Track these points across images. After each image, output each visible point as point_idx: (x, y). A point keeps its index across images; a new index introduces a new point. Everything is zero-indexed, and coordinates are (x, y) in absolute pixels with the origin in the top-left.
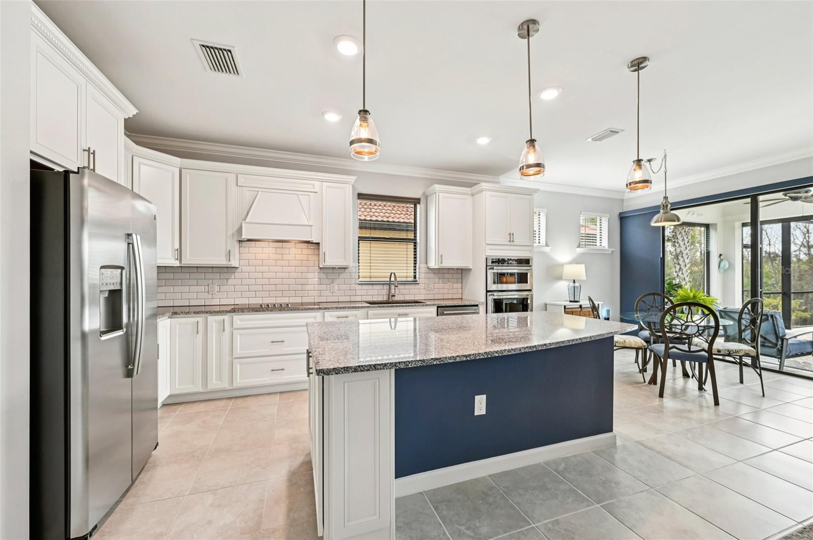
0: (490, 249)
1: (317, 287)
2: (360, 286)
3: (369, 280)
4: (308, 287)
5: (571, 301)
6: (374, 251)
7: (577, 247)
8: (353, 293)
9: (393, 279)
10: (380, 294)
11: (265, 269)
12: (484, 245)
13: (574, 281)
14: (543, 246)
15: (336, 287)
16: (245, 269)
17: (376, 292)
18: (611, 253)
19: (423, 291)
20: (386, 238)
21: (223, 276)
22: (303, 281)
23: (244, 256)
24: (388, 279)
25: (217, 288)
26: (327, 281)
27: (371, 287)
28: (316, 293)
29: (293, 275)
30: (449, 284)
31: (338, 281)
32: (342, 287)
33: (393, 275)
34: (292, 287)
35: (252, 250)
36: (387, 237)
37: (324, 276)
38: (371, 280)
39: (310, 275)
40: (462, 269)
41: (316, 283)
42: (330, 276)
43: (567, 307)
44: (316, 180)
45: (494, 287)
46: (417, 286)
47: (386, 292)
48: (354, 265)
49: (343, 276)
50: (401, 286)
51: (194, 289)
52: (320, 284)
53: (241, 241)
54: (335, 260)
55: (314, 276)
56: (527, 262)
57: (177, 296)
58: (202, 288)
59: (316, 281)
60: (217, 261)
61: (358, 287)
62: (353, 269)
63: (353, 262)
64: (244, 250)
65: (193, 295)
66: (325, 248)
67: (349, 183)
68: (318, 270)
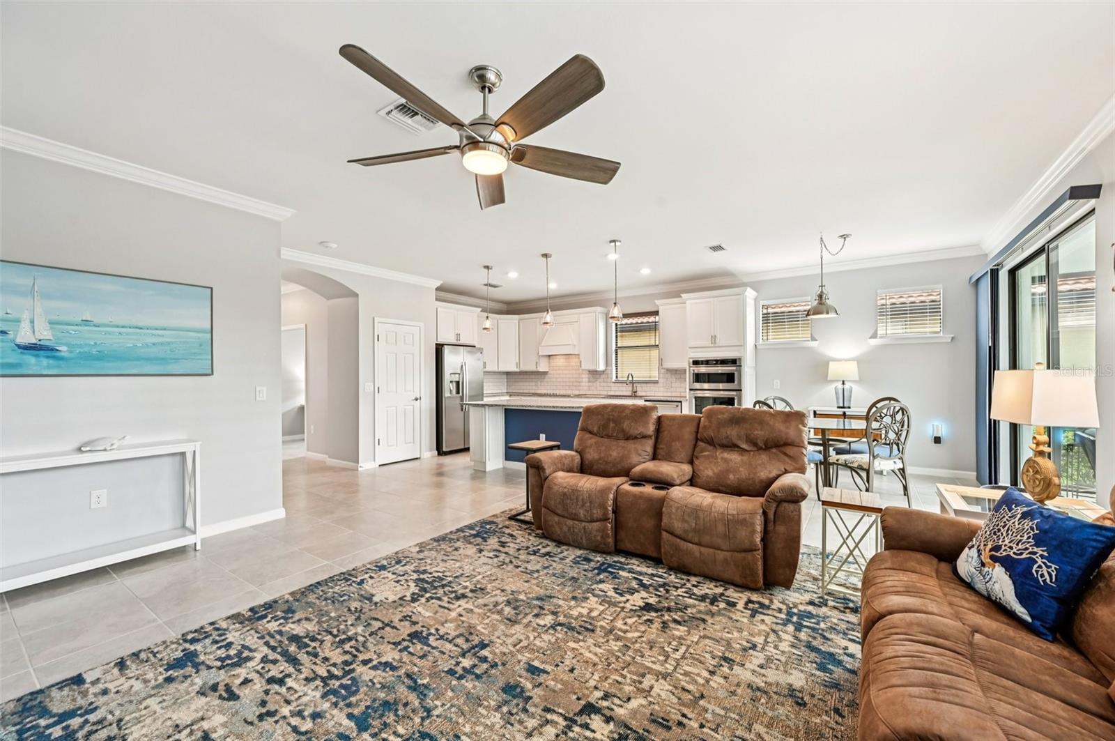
0: (692, 352)
1: (587, 384)
2: (614, 383)
5: (839, 407)
6: (626, 357)
7: (871, 338)
8: (609, 389)
9: (630, 379)
10: (626, 390)
11: (561, 372)
12: (688, 348)
13: (843, 382)
14: (808, 340)
15: (598, 384)
16: (552, 372)
17: (624, 389)
18: (950, 340)
19: (661, 389)
20: (637, 346)
21: (543, 377)
22: (579, 380)
23: (552, 365)
24: (626, 379)
25: (539, 383)
26: (593, 380)
27: (621, 385)
29: (573, 376)
31: (599, 380)
32: (602, 384)
33: (630, 376)
35: (555, 361)
37: (590, 376)
38: (623, 380)
39: (583, 376)
40: (676, 370)
42: (594, 376)
43: (818, 413)
44: (576, 314)
45: (697, 386)
46: (656, 385)
47: (631, 389)
48: (609, 368)
49: (603, 376)
50: (643, 385)
51: (531, 384)
52: (589, 382)
53: (549, 356)
54: (587, 366)
55: (585, 377)
56: (734, 362)
57: (525, 387)
58: (534, 384)
59: (587, 380)
60: (532, 368)
61: (613, 385)
62: (608, 371)
63: (607, 366)
64: (551, 361)
65: (530, 387)
66: (582, 358)
67: (595, 312)
68: (587, 372)
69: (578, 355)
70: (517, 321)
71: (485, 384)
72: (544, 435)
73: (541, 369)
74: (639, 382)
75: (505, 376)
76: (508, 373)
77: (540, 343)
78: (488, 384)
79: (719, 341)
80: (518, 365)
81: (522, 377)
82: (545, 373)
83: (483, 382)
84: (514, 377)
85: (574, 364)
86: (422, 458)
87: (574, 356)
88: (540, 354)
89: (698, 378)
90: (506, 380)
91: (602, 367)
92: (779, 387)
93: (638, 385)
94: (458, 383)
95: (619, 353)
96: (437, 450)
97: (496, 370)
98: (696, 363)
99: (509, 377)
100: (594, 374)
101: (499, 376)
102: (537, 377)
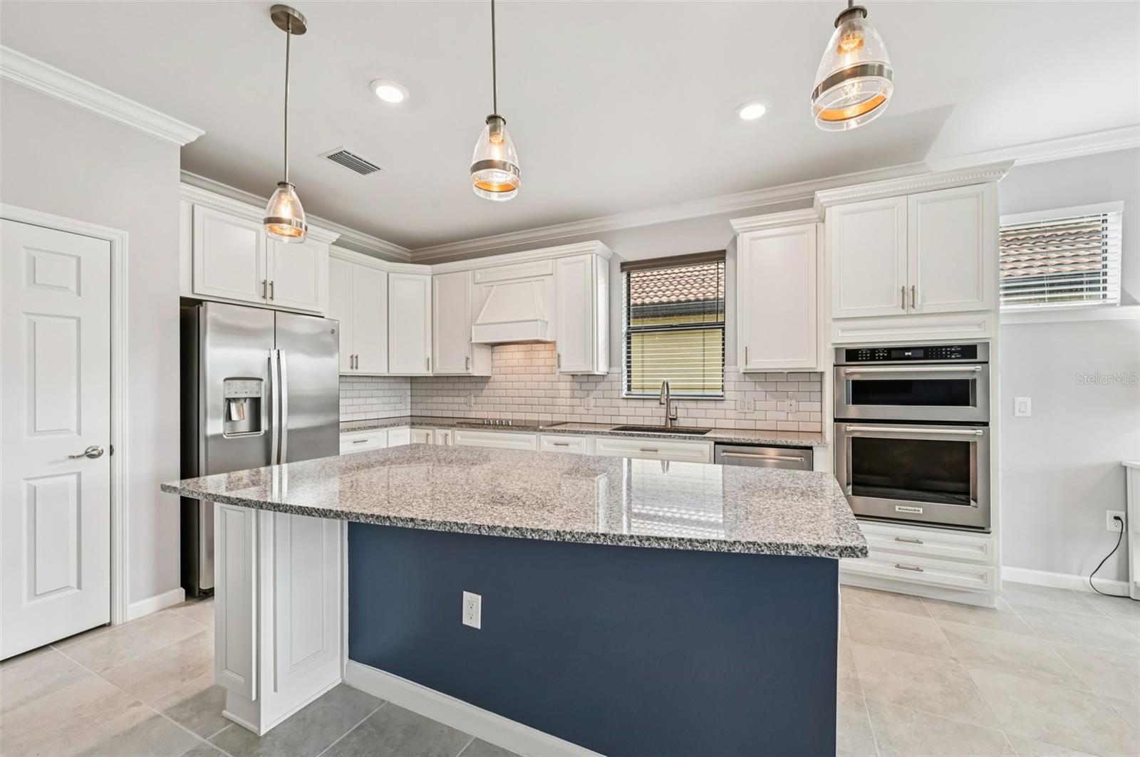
0: (843, 330)
1: (569, 401)
2: (625, 402)
3: (641, 393)
4: (560, 401)
6: (649, 347)
8: (615, 411)
10: (652, 414)
11: (515, 377)
12: (829, 321)
14: (1114, 305)
15: (592, 402)
16: (498, 378)
17: (647, 412)
19: (732, 414)
20: (672, 326)
21: (480, 386)
22: (552, 393)
23: (497, 364)
25: (473, 400)
26: (581, 394)
27: (640, 403)
28: (567, 409)
29: (543, 385)
30: (788, 402)
31: (593, 394)
32: (600, 402)
33: (663, 386)
34: (543, 401)
35: (504, 355)
36: (674, 324)
37: (577, 386)
38: (645, 393)
39: (562, 385)
41: (568, 396)
42: (585, 386)
44: (548, 258)
45: (854, 411)
46: (719, 405)
47: (663, 411)
48: (615, 370)
49: (601, 386)
50: (690, 404)
51: (457, 400)
52: (573, 397)
53: (493, 345)
54: (572, 364)
55: (565, 386)
56: (968, 352)
57: (445, 407)
58: (462, 400)
59: (568, 393)
60: (458, 369)
61: (624, 403)
62: (615, 377)
63: (610, 366)
64: (496, 356)
65: (456, 407)
66: (562, 348)
67: (591, 252)
68: (569, 378)
69: (554, 343)
70: (429, 278)
71: (342, 402)
72: (478, 599)
73: (475, 372)
74: (680, 399)
75: (408, 386)
76: (413, 380)
77: (473, 320)
78: (349, 401)
79: (926, 302)
80: (430, 362)
81: (439, 386)
82: (485, 379)
83: (338, 397)
84: (424, 386)
85: (541, 362)
86: (118, 621)
87: (542, 346)
88: (473, 341)
89: (864, 392)
90: (409, 393)
91: (602, 369)
92: (1029, 414)
93: (681, 404)
94: (256, 402)
95: (633, 339)
96: (183, 585)
97: (384, 372)
98: (853, 355)
99: (415, 386)
100: (585, 380)
101: (394, 386)
102: (468, 386)
